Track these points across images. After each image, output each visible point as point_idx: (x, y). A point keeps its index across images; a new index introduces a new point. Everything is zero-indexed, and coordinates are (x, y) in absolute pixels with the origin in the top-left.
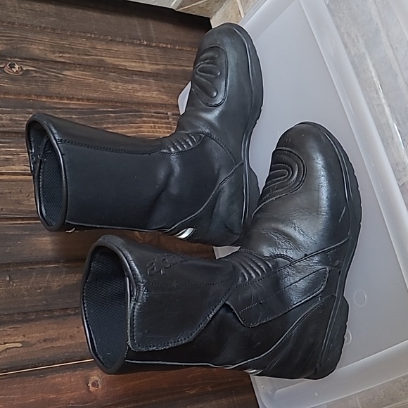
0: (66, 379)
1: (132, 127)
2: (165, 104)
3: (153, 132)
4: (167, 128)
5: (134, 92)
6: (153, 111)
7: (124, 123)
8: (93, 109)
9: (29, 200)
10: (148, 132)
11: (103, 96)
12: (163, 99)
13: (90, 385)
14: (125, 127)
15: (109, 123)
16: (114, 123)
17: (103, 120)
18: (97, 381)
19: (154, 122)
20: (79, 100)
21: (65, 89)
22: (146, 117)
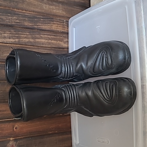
0: (6, 125)
1: (49, 26)
2: (64, 16)
3: (57, 28)
4: (62, 27)
5: (52, 10)
6: (58, 19)
7: (46, 23)
8: (35, 16)
9: (3, 54)
10: (55, 28)
11: (40, 10)
12: (63, 14)
13: (14, 128)
14: (46, 25)
15: (40, 23)
16: (42, 23)
17: (38, 21)
18: (17, 127)
19: (58, 24)
20: (30, 11)
21: (25, 6)
22: (55, 22)
